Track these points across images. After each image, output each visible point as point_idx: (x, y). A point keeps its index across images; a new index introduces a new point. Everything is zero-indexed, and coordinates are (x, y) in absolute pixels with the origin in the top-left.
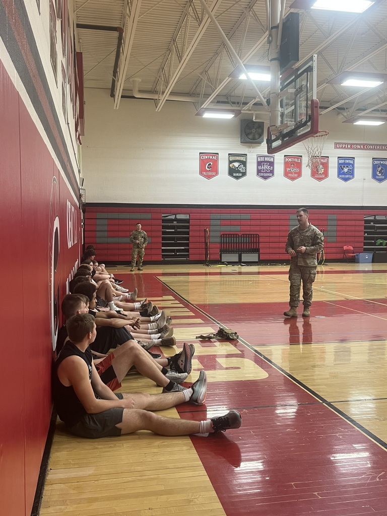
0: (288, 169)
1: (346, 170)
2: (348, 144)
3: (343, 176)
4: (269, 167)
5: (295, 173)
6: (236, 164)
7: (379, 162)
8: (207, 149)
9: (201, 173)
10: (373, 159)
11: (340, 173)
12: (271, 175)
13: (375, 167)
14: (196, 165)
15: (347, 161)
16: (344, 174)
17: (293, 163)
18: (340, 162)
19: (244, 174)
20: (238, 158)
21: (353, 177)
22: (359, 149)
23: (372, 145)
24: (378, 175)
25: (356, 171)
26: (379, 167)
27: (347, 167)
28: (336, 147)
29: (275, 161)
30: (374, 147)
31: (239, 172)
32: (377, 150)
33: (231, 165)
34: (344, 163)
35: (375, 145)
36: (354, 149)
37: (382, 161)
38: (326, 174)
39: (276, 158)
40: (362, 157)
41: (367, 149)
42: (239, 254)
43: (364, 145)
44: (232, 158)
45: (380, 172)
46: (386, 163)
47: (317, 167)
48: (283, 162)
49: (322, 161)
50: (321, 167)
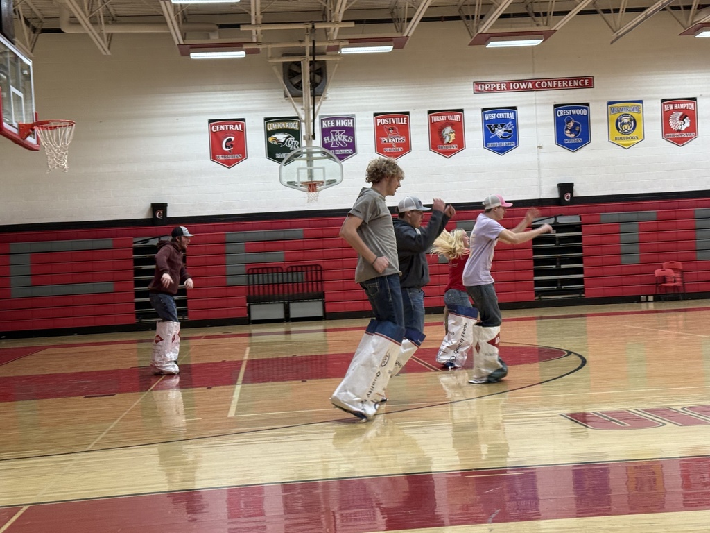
0: (383, 139)
1: (500, 132)
2: (501, 82)
3: (496, 144)
4: (345, 137)
6: (281, 137)
7: (567, 112)
8: (221, 112)
9: (214, 157)
10: (556, 106)
11: (489, 139)
12: (350, 151)
13: (560, 123)
14: (203, 143)
15: (502, 115)
16: (497, 139)
17: (392, 127)
18: (487, 118)
20: (282, 125)
21: (517, 144)
22: (524, 90)
23: (552, 80)
24: (568, 138)
25: (522, 133)
26: (569, 121)
27: (502, 126)
28: (477, 91)
29: (357, 126)
30: (558, 84)
32: (562, 88)
33: (270, 140)
34: (496, 120)
35: (557, 80)
36: (514, 90)
38: (460, 143)
39: (357, 119)
40: (531, 105)
41: (541, 89)
42: (284, 303)
43: (534, 81)
44: (272, 125)
45: (572, 131)
46: (584, 112)
47: (441, 130)
48: (372, 126)
49: (450, 118)
50: (448, 130)
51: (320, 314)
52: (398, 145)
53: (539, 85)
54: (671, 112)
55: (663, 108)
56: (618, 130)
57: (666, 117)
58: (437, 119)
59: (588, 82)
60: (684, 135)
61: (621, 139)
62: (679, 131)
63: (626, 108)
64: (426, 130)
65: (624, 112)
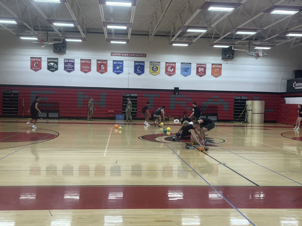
0: (83, 67)
1: (118, 68)
2: (119, 53)
3: (116, 71)
4: (71, 65)
5: (87, 69)
6: (52, 64)
7: (138, 64)
8: (34, 55)
9: (31, 68)
10: (135, 62)
11: (115, 70)
12: (73, 70)
13: (136, 67)
14: (28, 64)
15: (119, 63)
16: (117, 70)
18: (114, 63)
19: (57, 69)
20: (53, 60)
21: (123, 72)
22: (126, 56)
23: (134, 54)
24: (138, 71)
25: (124, 69)
26: (138, 66)
27: (119, 66)
28: (112, 55)
29: (75, 62)
30: (136, 55)
31: (53, 68)
33: (49, 64)
34: (117, 64)
35: (136, 54)
36: (122, 56)
37: (140, 63)
38: (106, 70)
39: (75, 60)
40: (128, 61)
41: (131, 56)
42: (47, 113)
43: (129, 54)
44: (49, 60)
45: (139, 69)
46: (143, 64)
47: (100, 66)
48: (80, 62)
49: (103, 62)
50: (102, 66)
51: (58, 117)
55: (166, 65)
56: (153, 70)
57: (167, 67)
58: (99, 62)
59: (145, 56)
61: (153, 73)
62: (170, 72)
63: (155, 64)
64: (96, 65)
65: (154, 65)
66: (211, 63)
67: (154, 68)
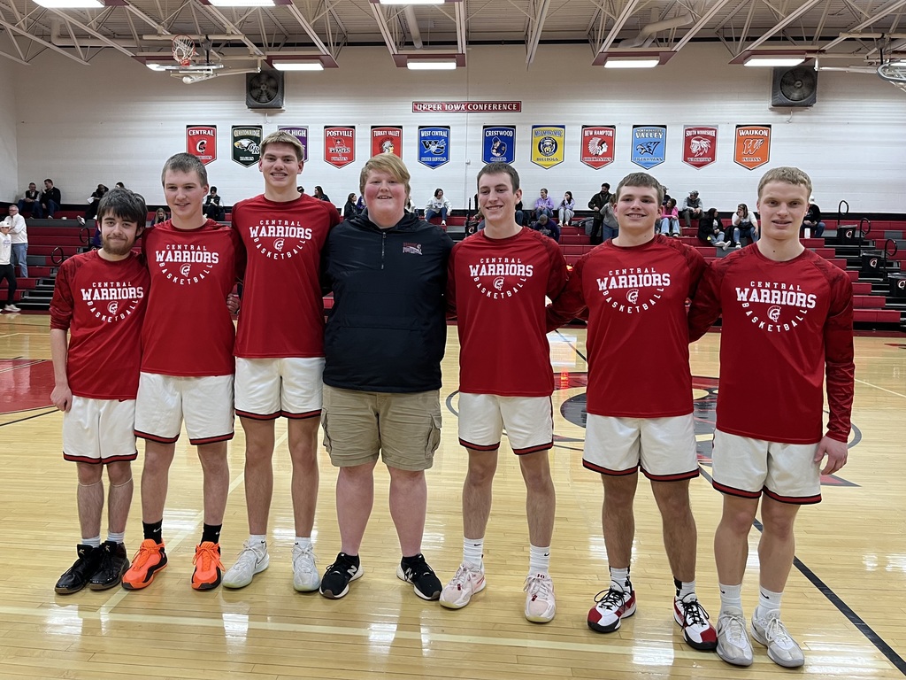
0: (331, 149)
1: (433, 148)
2: (437, 103)
3: (429, 159)
6: (245, 143)
7: (496, 133)
8: (197, 119)
10: (485, 127)
11: (423, 153)
13: (488, 143)
15: (436, 133)
16: (430, 154)
17: (339, 138)
18: (423, 135)
19: (258, 158)
20: (247, 133)
21: (447, 159)
22: (458, 111)
23: (483, 103)
24: (494, 156)
25: (453, 150)
26: (496, 141)
27: (436, 143)
28: (415, 110)
29: (309, 136)
30: (488, 107)
31: (249, 154)
32: (492, 111)
33: (236, 144)
34: (431, 137)
35: (488, 103)
36: (447, 111)
37: (503, 130)
39: (309, 130)
40: (463, 125)
41: (473, 111)
43: (467, 103)
44: (239, 132)
45: (498, 151)
46: (510, 134)
47: (381, 143)
48: (322, 136)
49: (390, 133)
50: (387, 144)
52: (343, 155)
53: (471, 107)
54: (590, 137)
55: (583, 133)
56: (541, 151)
57: (586, 142)
58: (379, 133)
59: (517, 107)
60: (602, 160)
61: (542, 160)
62: (597, 155)
63: (549, 132)
64: (369, 142)
65: (547, 135)
66: (732, 123)
67: (546, 146)
